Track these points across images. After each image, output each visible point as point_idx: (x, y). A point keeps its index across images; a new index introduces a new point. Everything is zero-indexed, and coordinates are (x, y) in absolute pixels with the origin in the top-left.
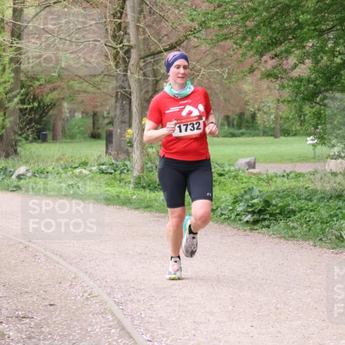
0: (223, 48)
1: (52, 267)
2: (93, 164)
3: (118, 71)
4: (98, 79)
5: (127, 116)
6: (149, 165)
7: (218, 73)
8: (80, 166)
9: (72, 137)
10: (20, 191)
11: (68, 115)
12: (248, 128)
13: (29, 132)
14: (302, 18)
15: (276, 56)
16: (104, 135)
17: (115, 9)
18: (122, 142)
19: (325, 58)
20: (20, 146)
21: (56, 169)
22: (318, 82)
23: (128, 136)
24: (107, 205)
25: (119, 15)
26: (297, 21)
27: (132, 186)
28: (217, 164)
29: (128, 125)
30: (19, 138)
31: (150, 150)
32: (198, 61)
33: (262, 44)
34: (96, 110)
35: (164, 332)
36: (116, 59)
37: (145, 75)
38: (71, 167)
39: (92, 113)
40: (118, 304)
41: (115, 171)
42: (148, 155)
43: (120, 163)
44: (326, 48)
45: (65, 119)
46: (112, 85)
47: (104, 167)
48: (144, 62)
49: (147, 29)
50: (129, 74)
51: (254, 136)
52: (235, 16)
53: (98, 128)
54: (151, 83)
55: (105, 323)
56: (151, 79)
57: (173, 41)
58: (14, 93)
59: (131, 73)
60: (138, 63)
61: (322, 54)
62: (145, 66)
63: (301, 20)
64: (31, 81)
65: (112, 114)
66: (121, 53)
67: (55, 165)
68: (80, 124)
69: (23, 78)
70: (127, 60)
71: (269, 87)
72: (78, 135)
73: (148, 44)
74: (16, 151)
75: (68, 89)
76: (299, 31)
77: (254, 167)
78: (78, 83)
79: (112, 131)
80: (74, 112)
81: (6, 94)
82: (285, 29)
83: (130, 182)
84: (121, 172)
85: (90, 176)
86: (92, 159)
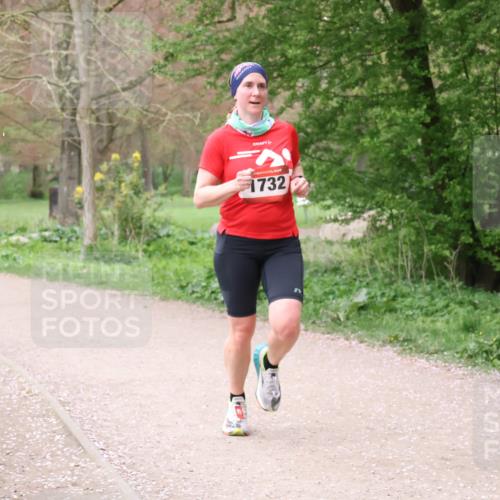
0: (194, 87)
2: (33, 229)
3: (64, 114)
4: (39, 125)
5: (76, 170)
6: (104, 231)
7: (188, 119)
8: (16, 232)
11: (2, 169)
14: (291, 53)
16: (47, 194)
18: (70, 202)
19: (318, 100)
23: (77, 196)
26: (283, 55)
27: (82, 256)
28: (187, 229)
29: (76, 181)
31: (106, 214)
32: (163, 103)
34: (37, 162)
35: (121, 439)
37: (98, 119)
38: (6, 233)
39: (32, 167)
40: (63, 404)
41: (61, 238)
42: (102, 219)
43: (67, 230)
44: (320, 89)
46: (56, 133)
47: (47, 234)
50: (78, 118)
53: (40, 186)
54: (105, 130)
55: (47, 428)
56: (106, 124)
59: (81, 118)
60: (90, 104)
61: (314, 96)
63: (289, 56)
65: (57, 168)
68: (18, 180)
72: (15, 195)
78: (15, 130)
79: (57, 189)
80: (10, 166)
83: (79, 252)
84: (69, 240)
85: (29, 245)
86: (32, 223)
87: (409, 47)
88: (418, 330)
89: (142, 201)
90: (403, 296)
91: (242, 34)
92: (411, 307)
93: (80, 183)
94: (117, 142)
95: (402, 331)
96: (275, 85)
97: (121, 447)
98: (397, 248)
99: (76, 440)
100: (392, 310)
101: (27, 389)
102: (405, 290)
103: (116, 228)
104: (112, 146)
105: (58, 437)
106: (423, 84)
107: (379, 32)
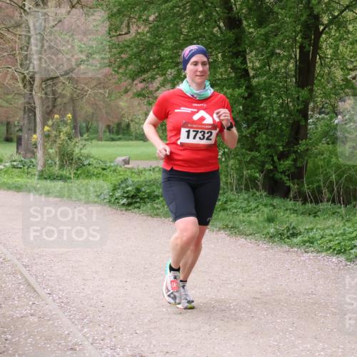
2: (7, 161)
3: (25, 90)
4: (10, 97)
5: (32, 125)
6: (50, 161)
7: (101, 94)
12: (124, 134)
14: (163, 53)
15: (144, 80)
16: (15, 139)
18: (29, 144)
23: (33, 140)
24: (18, 192)
25: (26, 48)
26: (159, 55)
27: (36, 177)
28: (101, 161)
29: (33, 131)
31: (50, 151)
32: (86, 84)
33: (134, 71)
34: (9, 120)
36: (24, 82)
37: (46, 94)
39: (6, 123)
40: (25, 266)
41: (24, 166)
42: (49, 154)
43: (27, 160)
46: (21, 102)
47: (15, 163)
48: (45, 84)
50: (34, 93)
51: (128, 140)
52: (113, 50)
53: (11, 134)
54: (50, 100)
55: (15, 281)
56: (51, 97)
59: (36, 93)
60: (41, 85)
62: (46, 87)
63: (162, 55)
65: (21, 123)
66: (28, 77)
70: (32, 82)
71: (139, 104)
77: (128, 164)
79: (21, 136)
82: (150, 61)
83: (35, 175)
84: (29, 167)
85: (4, 170)
86: (6, 157)
87: (235, 51)
88: (240, 221)
89: (73, 143)
90: (231, 201)
91: (134, 42)
92: (236, 208)
93: (35, 132)
94: (58, 108)
95: (230, 222)
96: (154, 73)
97: (61, 292)
98: (227, 171)
99: (33, 288)
100: (224, 209)
101: (3, 257)
102: (232, 197)
103: (57, 160)
104: (55, 110)
105: (22, 287)
106: (243, 73)
107: (217, 42)
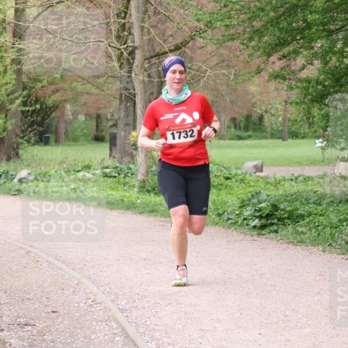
0: (229, 49)
1: (55, 273)
2: (96, 167)
3: (122, 72)
4: (101, 80)
5: (131, 118)
7: (224, 75)
8: (83, 169)
9: (75, 140)
10: (22, 195)
11: (71, 117)
12: (255, 130)
13: (32, 135)
14: (310, 18)
15: (284, 57)
16: (108, 138)
17: (120, 9)
18: (126, 145)
19: (334, 59)
20: (22, 149)
21: (58, 173)
22: (327, 83)
23: (132, 139)
24: (111, 209)
25: (123, 15)
26: (305, 21)
27: (136, 189)
28: (223, 167)
29: (132, 127)
30: (21, 141)
32: (204, 62)
33: (269, 44)
34: (100, 112)
35: (169, 340)
36: (120, 61)
37: (149, 76)
38: (74, 171)
39: (96, 116)
40: (122, 311)
41: (119, 174)
42: (153, 158)
43: (124, 167)
44: (336, 49)
45: (68, 122)
46: (116, 87)
47: (107, 170)
48: (149, 63)
49: (151, 29)
50: (133, 75)
51: (261, 139)
52: (242, 16)
53: (102, 131)
54: (156, 84)
55: (109, 331)
56: (156, 80)
57: (178, 41)
58: (16, 95)
59: (136, 74)
60: (143, 64)
61: (331, 55)
62: (150, 67)
63: (309, 20)
64: (33, 83)
65: (116, 116)
66: (125, 54)
67: (58, 169)
68: (83, 126)
69: (25, 79)
70: (131, 61)
71: (276, 89)
72: (82, 138)
73: (153, 45)
74: (17, 154)
75: (71, 91)
76: (307, 31)
77: (261, 171)
78: (81, 85)
79: (116, 133)
80: (77, 115)
81: (8, 96)
82: (293, 30)
83: (134, 186)
84: (126, 176)
85: (93, 180)
86: (95, 162)
93: (135, 129)
96: (298, 45)
